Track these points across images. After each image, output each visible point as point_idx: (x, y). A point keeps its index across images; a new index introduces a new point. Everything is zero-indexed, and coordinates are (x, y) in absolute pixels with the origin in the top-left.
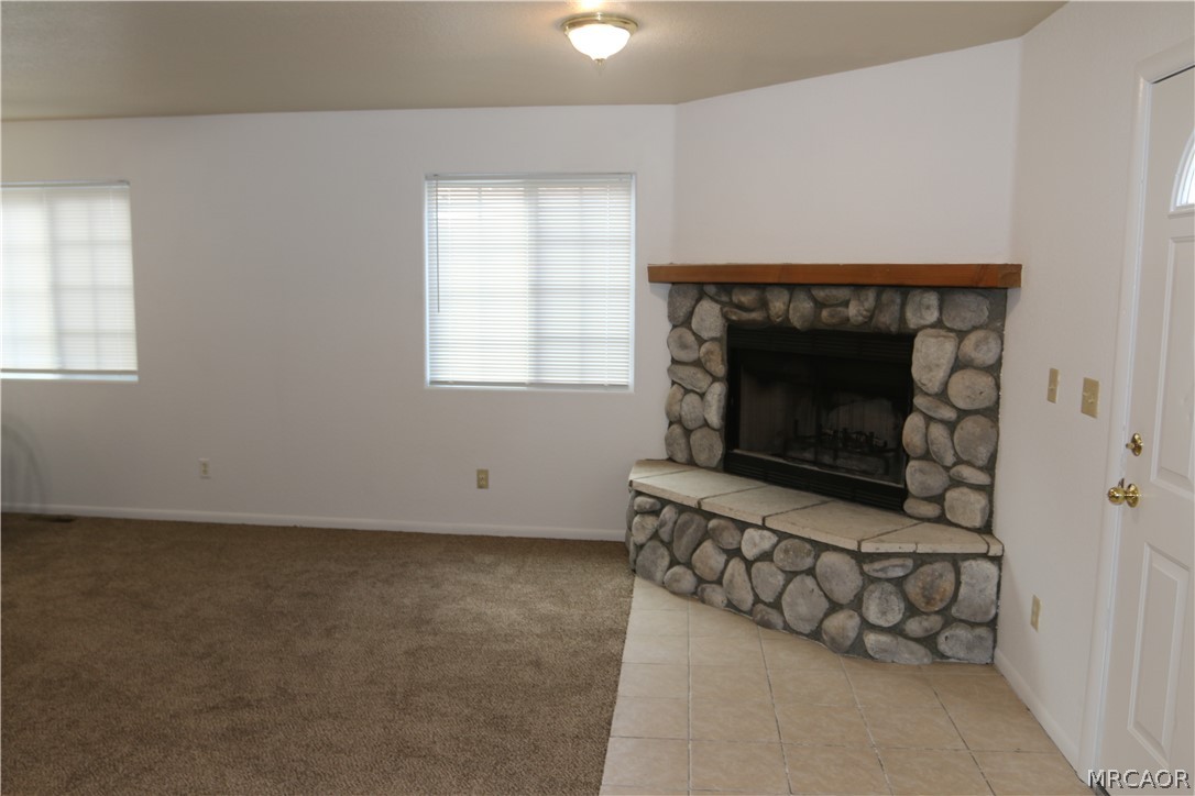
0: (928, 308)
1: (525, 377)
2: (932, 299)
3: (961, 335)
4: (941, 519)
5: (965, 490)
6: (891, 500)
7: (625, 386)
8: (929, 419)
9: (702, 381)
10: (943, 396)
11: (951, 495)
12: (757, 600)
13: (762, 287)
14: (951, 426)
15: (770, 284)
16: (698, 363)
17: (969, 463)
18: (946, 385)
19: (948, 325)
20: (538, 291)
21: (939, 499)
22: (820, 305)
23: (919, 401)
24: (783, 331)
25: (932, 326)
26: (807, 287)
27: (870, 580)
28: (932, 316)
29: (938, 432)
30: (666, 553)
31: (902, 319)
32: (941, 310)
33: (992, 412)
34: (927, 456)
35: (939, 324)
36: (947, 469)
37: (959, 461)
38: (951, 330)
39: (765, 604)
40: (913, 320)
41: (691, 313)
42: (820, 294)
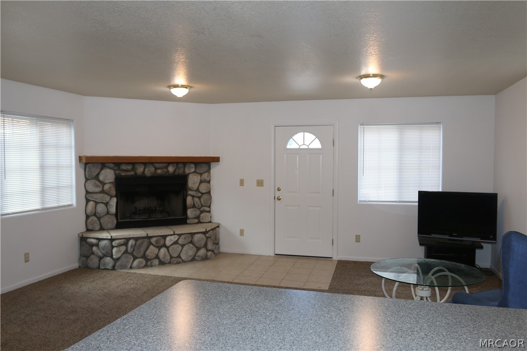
0: (192, 168)
1: (38, 207)
2: (193, 166)
3: (201, 174)
4: (199, 222)
5: (205, 213)
6: (183, 221)
7: (72, 205)
8: (193, 196)
9: (107, 198)
10: (198, 190)
11: (202, 215)
12: (171, 257)
13: (133, 164)
14: (199, 198)
15: (137, 163)
16: (103, 192)
17: (205, 206)
18: (198, 188)
19: (198, 172)
20: (43, 168)
21: (198, 217)
22: (156, 169)
23: (190, 192)
24: (143, 177)
25: (193, 172)
26: (152, 163)
27: (207, 238)
28: (193, 170)
29: (197, 200)
30: (131, 256)
31: (184, 172)
32: (195, 169)
33: (209, 193)
34: (194, 206)
35: (195, 172)
36: (199, 209)
37: (202, 206)
38: (198, 173)
39: (175, 257)
40: (187, 171)
41: (99, 174)
42: (157, 165)
